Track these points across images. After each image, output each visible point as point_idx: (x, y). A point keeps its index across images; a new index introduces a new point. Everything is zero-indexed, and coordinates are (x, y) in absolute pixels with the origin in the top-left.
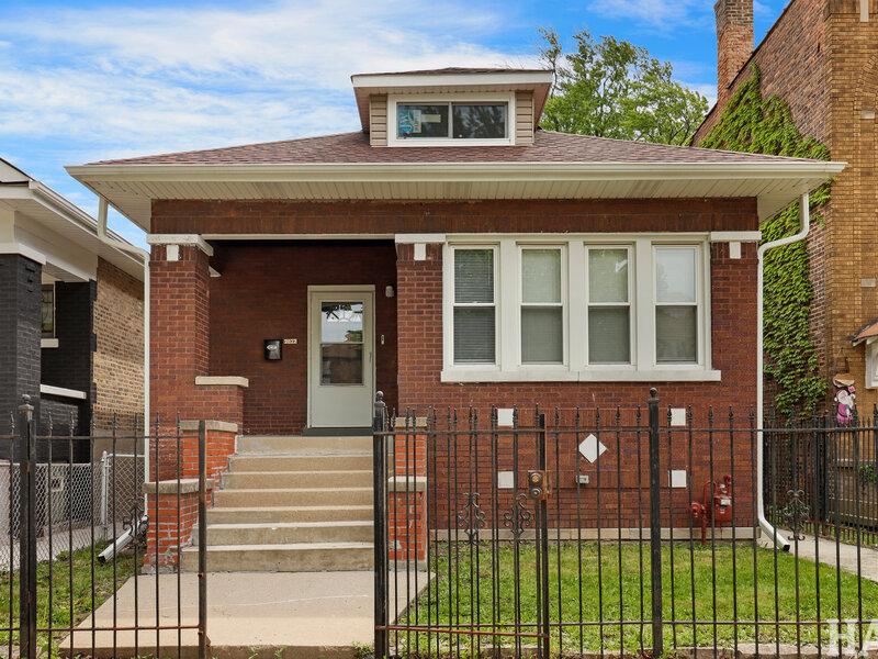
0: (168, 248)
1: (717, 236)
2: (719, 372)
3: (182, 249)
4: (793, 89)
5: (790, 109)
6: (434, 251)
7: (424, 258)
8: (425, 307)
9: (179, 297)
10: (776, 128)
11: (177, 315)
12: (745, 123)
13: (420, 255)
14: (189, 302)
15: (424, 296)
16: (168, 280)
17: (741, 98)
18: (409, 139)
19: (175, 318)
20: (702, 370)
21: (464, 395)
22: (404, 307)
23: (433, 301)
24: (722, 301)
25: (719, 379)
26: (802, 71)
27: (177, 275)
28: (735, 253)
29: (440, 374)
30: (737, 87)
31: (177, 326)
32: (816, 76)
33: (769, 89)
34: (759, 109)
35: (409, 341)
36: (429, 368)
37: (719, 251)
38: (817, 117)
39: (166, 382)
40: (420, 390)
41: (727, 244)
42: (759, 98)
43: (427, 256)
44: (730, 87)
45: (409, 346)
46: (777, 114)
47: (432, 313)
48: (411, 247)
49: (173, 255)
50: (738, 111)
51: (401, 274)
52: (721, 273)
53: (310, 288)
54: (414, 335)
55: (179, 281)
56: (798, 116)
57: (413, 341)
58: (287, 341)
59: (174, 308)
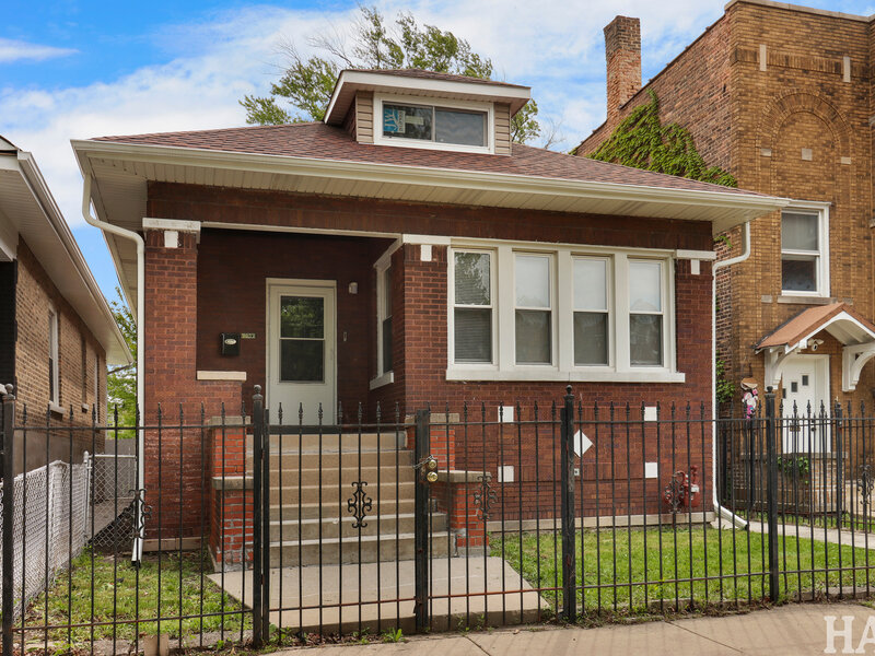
0: (166, 234)
1: (682, 254)
2: (683, 375)
3: (182, 236)
4: (696, 121)
5: (692, 138)
6: (440, 253)
7: (430, 260)
8: (431, 307)
9: (178, 286)
10: (677, 153)
11: (176, 305)
12: (642, 145)
13: (426, 256)
14: (190, 292)
15: (430, 296)
16: (166, 268)
17: (637, 120)
18: (394, 139)
19: (174, 309)
20: (667, 372)
21: (467, 393)
22: (410, 306)
23: (439, 302)
24: (685, 311)
25: (684, 381)
26: (706, 106)
27: (177, 263)
28: (695, 270)
29: (445, 373)
30: (630, 109)
31: (176, 316)
32: (722, 113)
33: (668, 117)
34: (659, 134)
35: (416, 339)
36: (434, 367)
37: (682, 267)
38: (723, 149)
39: (163, 377)
40: (427, 388)
41: (689, 261)
42: (658, 123)
43: (433, 257)
44: (623, 108)
45: (416, 345)
46: (678, 141)
47: (437, 313)
48: (417, 248)
49: (171, 242)
50: (633, 131)
51: (408, 274)
52: (684, 286)
53: (269, 280)
54: (421, 334)
55: (179, 269)
56: (702, 146)
57: (420, 339)
58: (244, 336)
59: (174, 298)
